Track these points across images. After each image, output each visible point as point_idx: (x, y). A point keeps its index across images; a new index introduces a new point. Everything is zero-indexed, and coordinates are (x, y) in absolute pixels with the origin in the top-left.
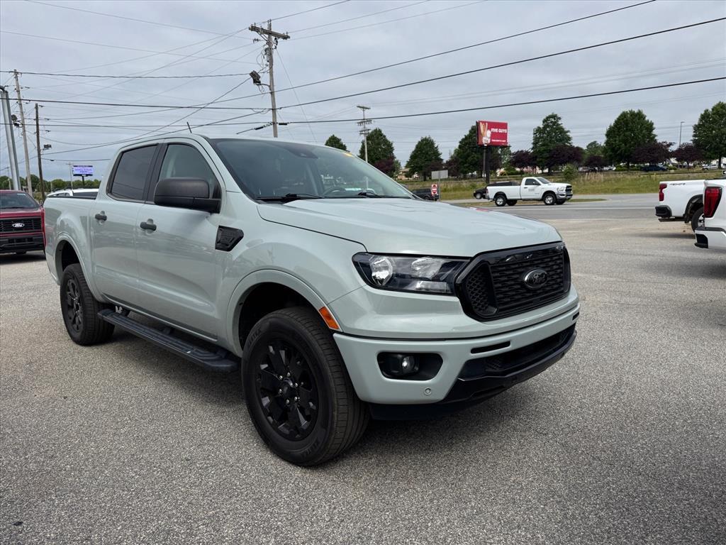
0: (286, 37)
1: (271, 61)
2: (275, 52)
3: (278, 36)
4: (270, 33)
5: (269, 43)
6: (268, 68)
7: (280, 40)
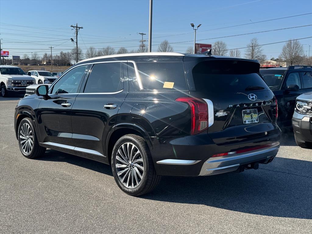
0: (82, 28)
1: (77, 35)
2: (78, 32)
3: (79, 28)
4: (77, 27)
5: (77, 29)
6: (76, 37)
7: (80, 29)
